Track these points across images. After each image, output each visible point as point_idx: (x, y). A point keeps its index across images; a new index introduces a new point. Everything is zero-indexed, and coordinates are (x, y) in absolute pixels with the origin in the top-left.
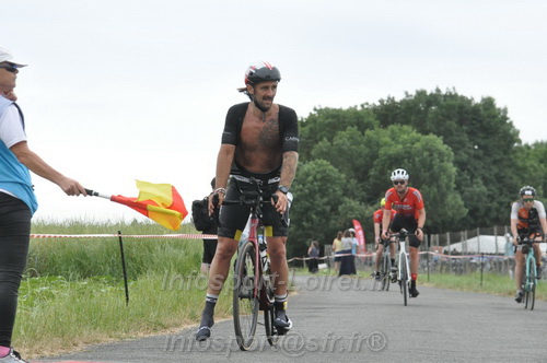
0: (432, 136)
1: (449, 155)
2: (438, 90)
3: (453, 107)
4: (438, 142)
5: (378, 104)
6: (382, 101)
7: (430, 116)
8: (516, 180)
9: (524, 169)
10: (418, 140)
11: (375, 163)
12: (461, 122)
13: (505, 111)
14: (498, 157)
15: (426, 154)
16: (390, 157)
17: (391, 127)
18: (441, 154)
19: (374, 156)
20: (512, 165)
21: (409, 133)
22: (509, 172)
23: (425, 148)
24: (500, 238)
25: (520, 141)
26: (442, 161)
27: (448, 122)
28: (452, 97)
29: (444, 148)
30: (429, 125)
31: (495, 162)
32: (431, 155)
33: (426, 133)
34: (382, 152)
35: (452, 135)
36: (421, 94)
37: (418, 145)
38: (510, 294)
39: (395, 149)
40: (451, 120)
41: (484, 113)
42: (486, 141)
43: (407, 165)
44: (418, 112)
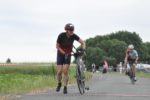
0: (122, 41)
1: (126, 45)
2: (123, 31)
3: (126, 34)
4: (124, 42)
5: (110, 34)
6: (111, 34)
7: (122, 37)
8: (142, 51)
9: (144, 48)
10: (119, 42)
11: (110, 48)
12: (129, 38)
13: (138, 35)
14: (138, 46)
15: (121, 45)
16: (113, 46)
17: (113, 39)
18: (124, 45)
19: (110, 46)
20: (141, 47)
21: (117, 41)
22: (140, 49)
24: (139, 64)
25: (142, 42)
26: (125, 47)
27: (126, 38)
28: (126, 32)
29: (125, 43)
30: (121, 39)
31: (137, 47)
32: (122, 45)
33: (121, 40)
34: (111, 45)
35: (127, 41)
36: (120, 32)
37: (119, 43)
38: (142, 77)
39: (114, 44)
40: (126, 37)
41: (134, 35)
42: (135, 42)
43: (117, 48)
44: (119, 36)
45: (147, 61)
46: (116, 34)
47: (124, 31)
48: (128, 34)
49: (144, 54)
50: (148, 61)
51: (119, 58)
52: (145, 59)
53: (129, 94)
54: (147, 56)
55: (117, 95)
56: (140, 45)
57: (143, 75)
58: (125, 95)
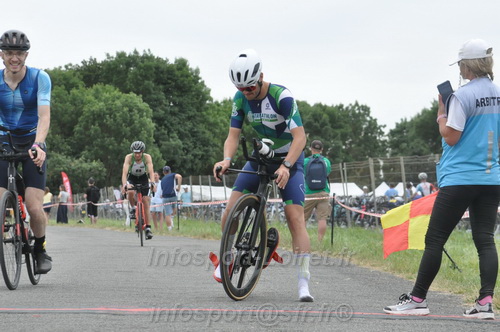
0: (132, 95)
1: (147, 111)
2: (136, 52)
3: (148, 68)
5: (81, 65)
6: (84, 62)
7: (130, 76)
8: (208, 134)
9: (215, 124)
10: (118, 98)
11: (80, 119)
12: (158, 81)
13: (197, 71)
14: (191, 114)
15: (126, 109)
16: (93, 113)
18: (140, 110)
19: (79, 113)
20: (204, 121)
21: (110, 92)
22: (202, 128)
23: (125, 104)
24: (194, 187)
25: (211, 99)
26: (142, 116)
27: (146, 82)
28: (148, 58)
29: (144, 106)
30: (129, 84)
31: (189, 118)
32: (131, 111)
33: (127, 91)
34: (85, 109)
35: (150, 93)
36: (121, 55)
37: (118, 102)
38: (204, 237)
39: (99, 106)
40: (148, 79)
41: (177, 73)
42: (181, 99)
43: (109, 121)
44: (119, 72)
46: (104, 63)
47: (141, 54)
48: (157, 68)
49: (215, 145)
51: (116, 162)
55: (101, 309)
56: (198, 110)
57: (209, 230)
58: (136, 310)
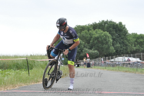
0: (106, 32)
1: (110, 37)
2: (107, 20)
3: (111, 25)
4: (108, 34)
5: (92, 24)
6: (93, 23)
8: (127, 43)
9: (129, 40)
11: (92, 39)
12: (113, 28)
14: (123, 37)
15: (105, 36)
16: (95, 37)
17: (96, 30)
18: (108, 36)
19: (91, 37)
20: (126, 39)
21: (100, 31)
22: (125, 41)
23: (104, 35)
28: (111, 22)
30: (105, 29)
31: (122, 38)
32: (106, 37)
33: (104, 31)
34: (93, 36)
35: (111, 31)
36: (103, 21)
37: (102, 34)
38: (126, 72)
39: (97, 35)
40: (111, 28)
41: (119, 26)
42: (120, 33)
43: (100, 39)
44: (103, 26)
45: (132, 54)
46: (99, 23)
47: (109, 21)
48: (113, 25)
49: (129, 46)
50: (134, 54)
51: (102, 51)
52: (131, 52)
53: (111, 91)
54: (133, 49)
57: (127, 70)
58: (106, 93)
